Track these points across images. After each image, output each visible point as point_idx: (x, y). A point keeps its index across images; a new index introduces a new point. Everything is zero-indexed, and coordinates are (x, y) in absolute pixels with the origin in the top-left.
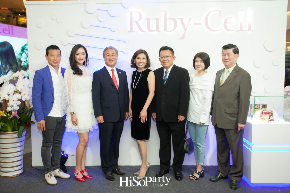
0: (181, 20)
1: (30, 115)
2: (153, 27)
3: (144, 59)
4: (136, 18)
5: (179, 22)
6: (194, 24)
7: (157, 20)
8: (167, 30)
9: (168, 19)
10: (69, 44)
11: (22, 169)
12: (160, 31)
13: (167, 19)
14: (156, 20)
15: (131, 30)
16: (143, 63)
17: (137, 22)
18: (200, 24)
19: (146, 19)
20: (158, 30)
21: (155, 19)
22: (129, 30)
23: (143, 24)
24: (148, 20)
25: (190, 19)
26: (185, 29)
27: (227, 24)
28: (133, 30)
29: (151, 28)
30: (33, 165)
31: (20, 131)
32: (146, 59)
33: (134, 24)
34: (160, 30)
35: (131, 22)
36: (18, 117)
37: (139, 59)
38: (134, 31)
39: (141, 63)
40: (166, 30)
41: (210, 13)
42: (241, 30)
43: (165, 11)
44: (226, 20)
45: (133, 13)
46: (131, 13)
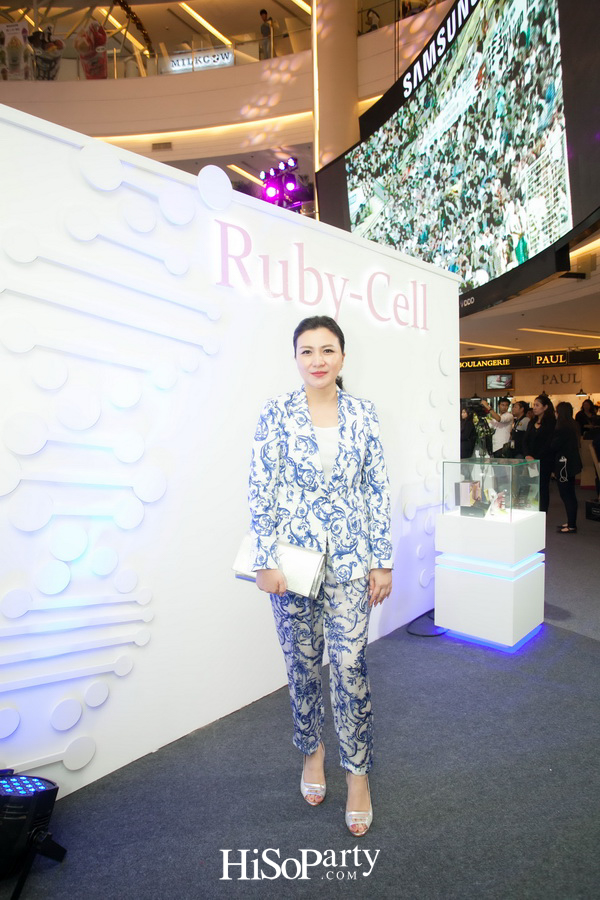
0: (330, 277)
4: (236, 245)
5: (326, 282)
6: (353, 296)
7: (285, 264)
8: (306, 299)
9: (306, 270)
12: (291, 299)
13: (305, 267)
15: (225, 279)
17: (238, 260)
18: (360, 298)
19: (260, 256)
20: (286, 294)
21: (281, 262)
22: (218, 277)
23: (253, 264)
24: (266, 259)
25: (346, 280)
26: (337, 305)
27: (399, 309)
28: (231, 282)
29: (273, 287)
33: (232, 262)
34: (290, 296)
35: (225, 255)
38: (233, 287)
41: (374, 275)
42: (415, 326)
43: (300, 246)
44: (396, 299)
45: (229, 229)
46: (224, 226)
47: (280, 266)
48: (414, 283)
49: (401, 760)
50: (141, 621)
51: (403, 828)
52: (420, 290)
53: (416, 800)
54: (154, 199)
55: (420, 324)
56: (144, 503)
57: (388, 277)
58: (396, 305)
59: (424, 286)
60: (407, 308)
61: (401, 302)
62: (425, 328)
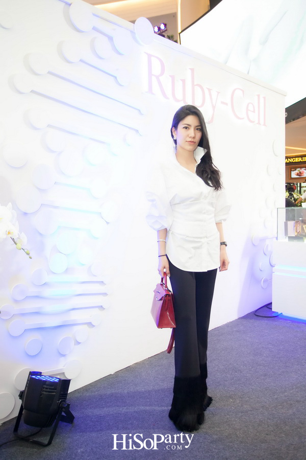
0: (209, 90)
4: (156, 69)
5: (207, 94)
6: (223, 103)
7: (184, 81)
13: (195, 84)
17: (157, 77)
18: (226, 104)
20: (184, 100)
21: (181, 80)
22: (147, 89)
25: (218, 93)
27: (249, 112)
28: (153, 91)
33: (154, 79)
35: (150, 75)
38: (155, 94)
40: (193, 102)
41: (235, 90)
42: (259, 123)
43: (192, 70)
44: (248, 106)
45: (153, 59)
46: (150, 56)
47: (181, 83)
48: (259, 96)
49: (263, 377)
50: (105, 294)
51: (270, 409)
52: (262, 100)
53: (276, 397)
54: (111, 39)
55: (262, 122)
56: (108, 223)
57: (243, 91)
58: (247, 110)
59: (264, 98)
60: (254, 112)
61: (251, 108)
62: (264, 125)
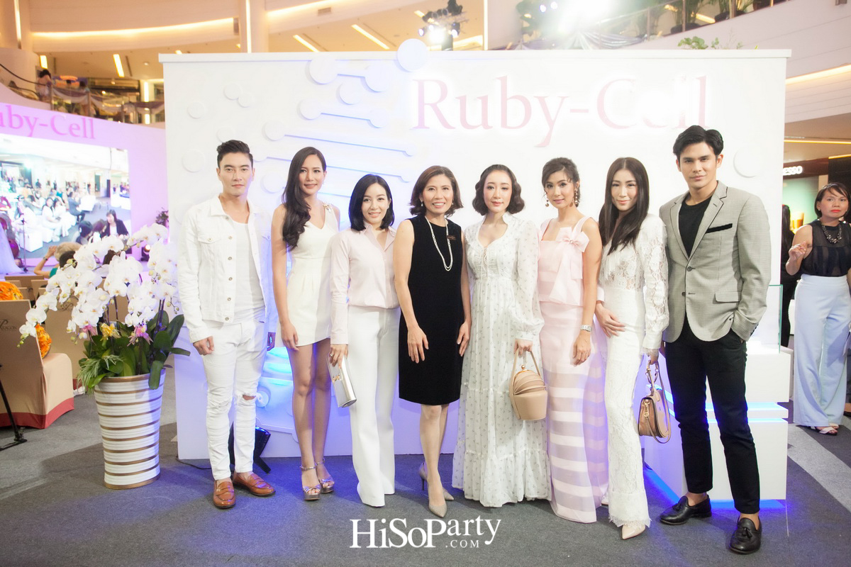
0: (542, 100)
1: (173, 335)
2: (474, 117)
3: (445, 188)
4: (432, 94)
5: (535, 105)
6: (573, 111)
7: (484, 100)
8: (509, 125)
9: (510, 98)
10: (268, 158)
11: (158, 467)
12: (491, 127)
13: (509, 95)
14: (480, 100)
15: (421, 125)
16: (444, 200)
17: (434, 106)
18: (586, 111)
19: (457, 98)
20: (485, 125)
21: (479, 98)
22: (416, 123)
23: (451, 110)
24: (463, 100)
25: (563, 98)
26: (551, 123)
28: (427, 124)
29: (470, 121)
30: (181, 457)
31: (153, 372)
32: (451, 188)
33: (428, 111)
34: (490, 123)
35: (421, 105)
36: (148, 339)
37: (432, 189)
38: (428, 128)
39: (438, 201)
40: (504, 124)
41: (609, 84)
43: (503, 79)
45: (427, 85)
46: (421, 83)
54: (361, 78)
57: (634, 81)
59: (702, 79)
